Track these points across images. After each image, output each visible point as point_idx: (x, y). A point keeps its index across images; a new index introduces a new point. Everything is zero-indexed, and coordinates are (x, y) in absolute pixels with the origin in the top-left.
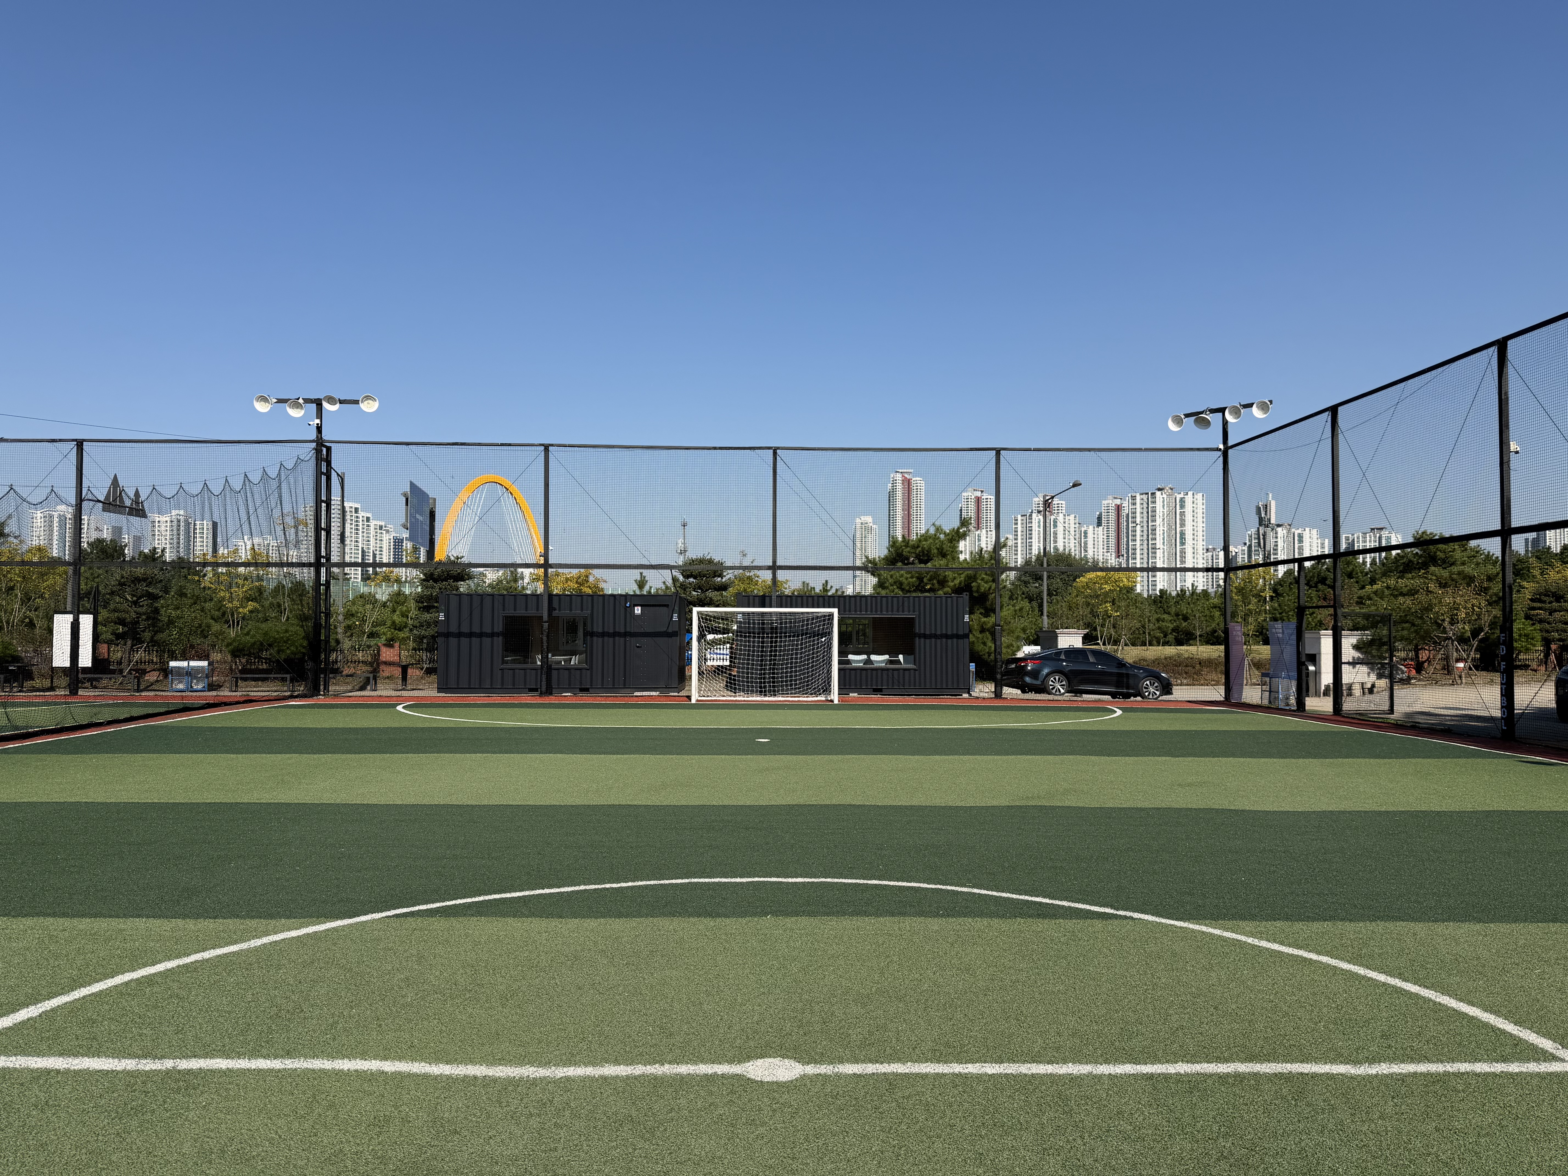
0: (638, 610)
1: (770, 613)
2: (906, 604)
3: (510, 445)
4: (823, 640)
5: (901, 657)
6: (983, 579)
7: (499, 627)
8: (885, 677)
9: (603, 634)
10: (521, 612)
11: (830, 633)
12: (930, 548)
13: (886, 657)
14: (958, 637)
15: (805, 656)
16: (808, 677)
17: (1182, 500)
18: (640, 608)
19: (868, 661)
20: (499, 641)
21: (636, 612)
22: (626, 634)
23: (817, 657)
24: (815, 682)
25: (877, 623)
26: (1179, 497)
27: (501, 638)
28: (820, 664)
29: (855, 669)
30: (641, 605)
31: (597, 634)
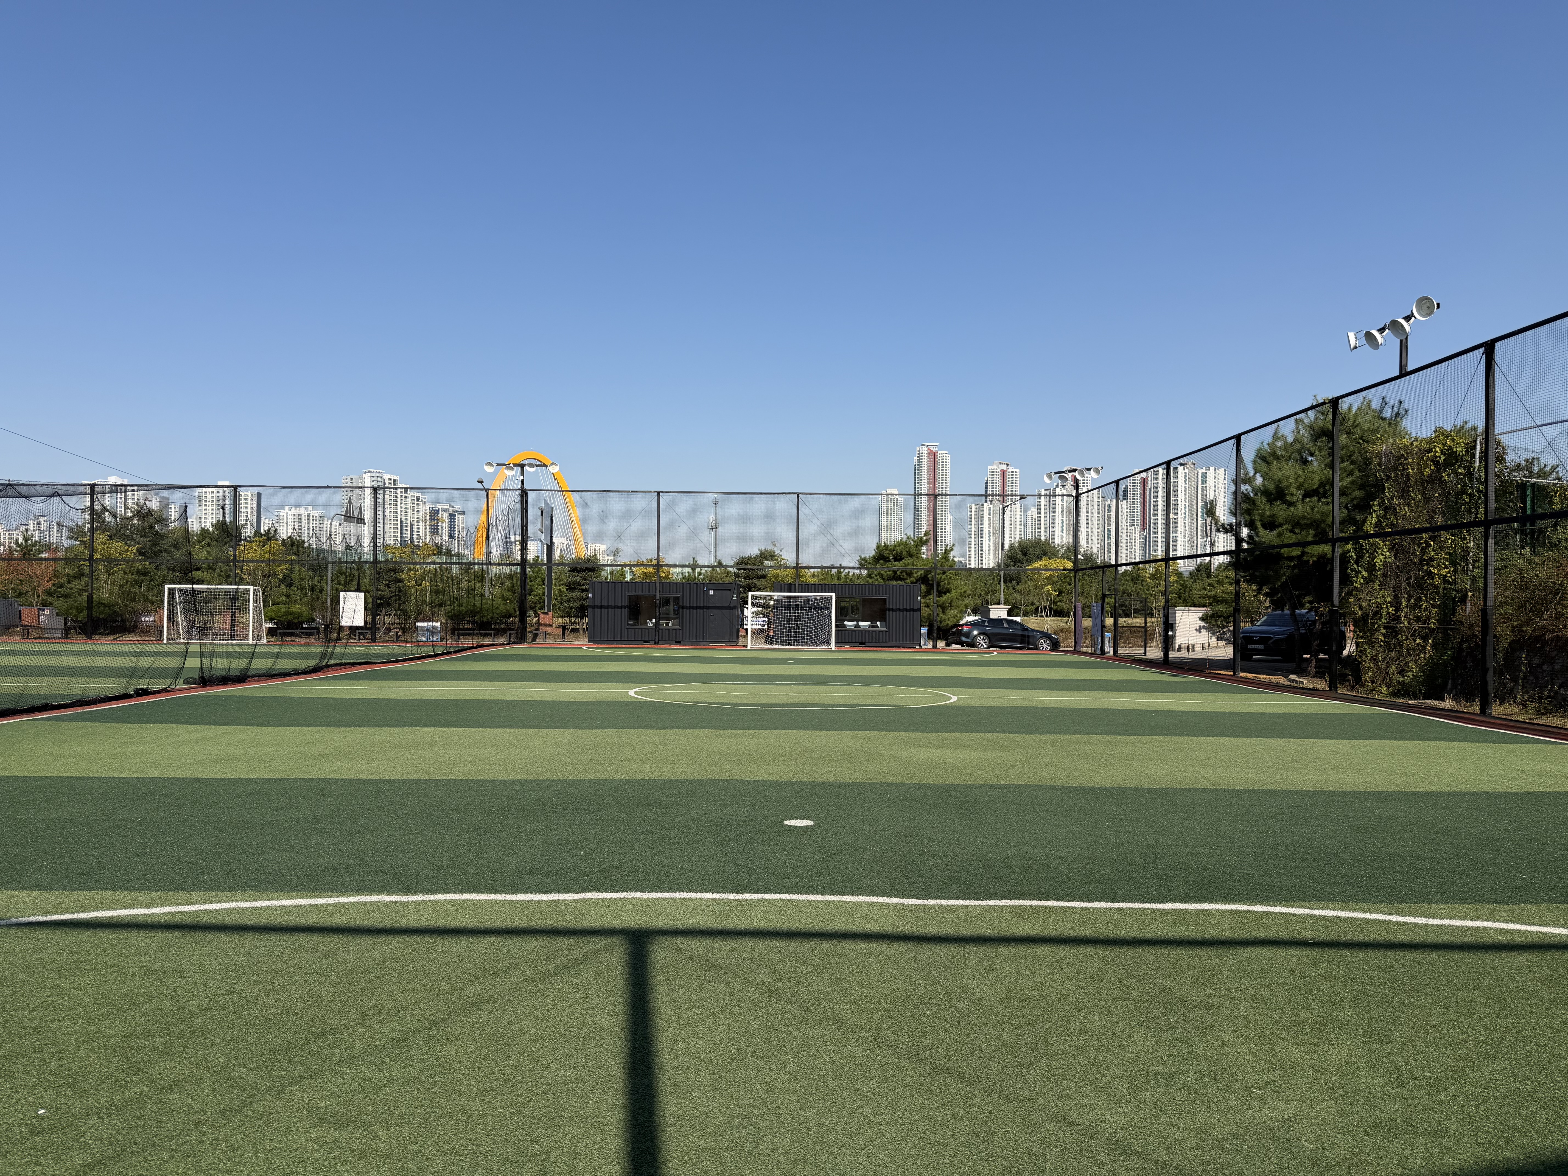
0: (711, 593)
1: (795, 596)
2: (881, 589)
3: (637, 492)
4: (824, 613)
5: (878, 623)
6: (936, 572)
7: (626, 603)
8: (867, 635)
9: (690, 607)
10: (639, 593)
11: (831, 608)
12: (902, 551)
13: (869, 623)
14: (914, 610)
15: (815, 622)
16: (817, 634)
17: (1204, 476)
19: (857, 626)
20: (626, 612)
22: (704, 608)
24: (819, 637)
25: (864, 601)
26: (1200, 472)
27: (626, 609)
29: (848, 631)
30: (714, 590)
31: (686, 608)
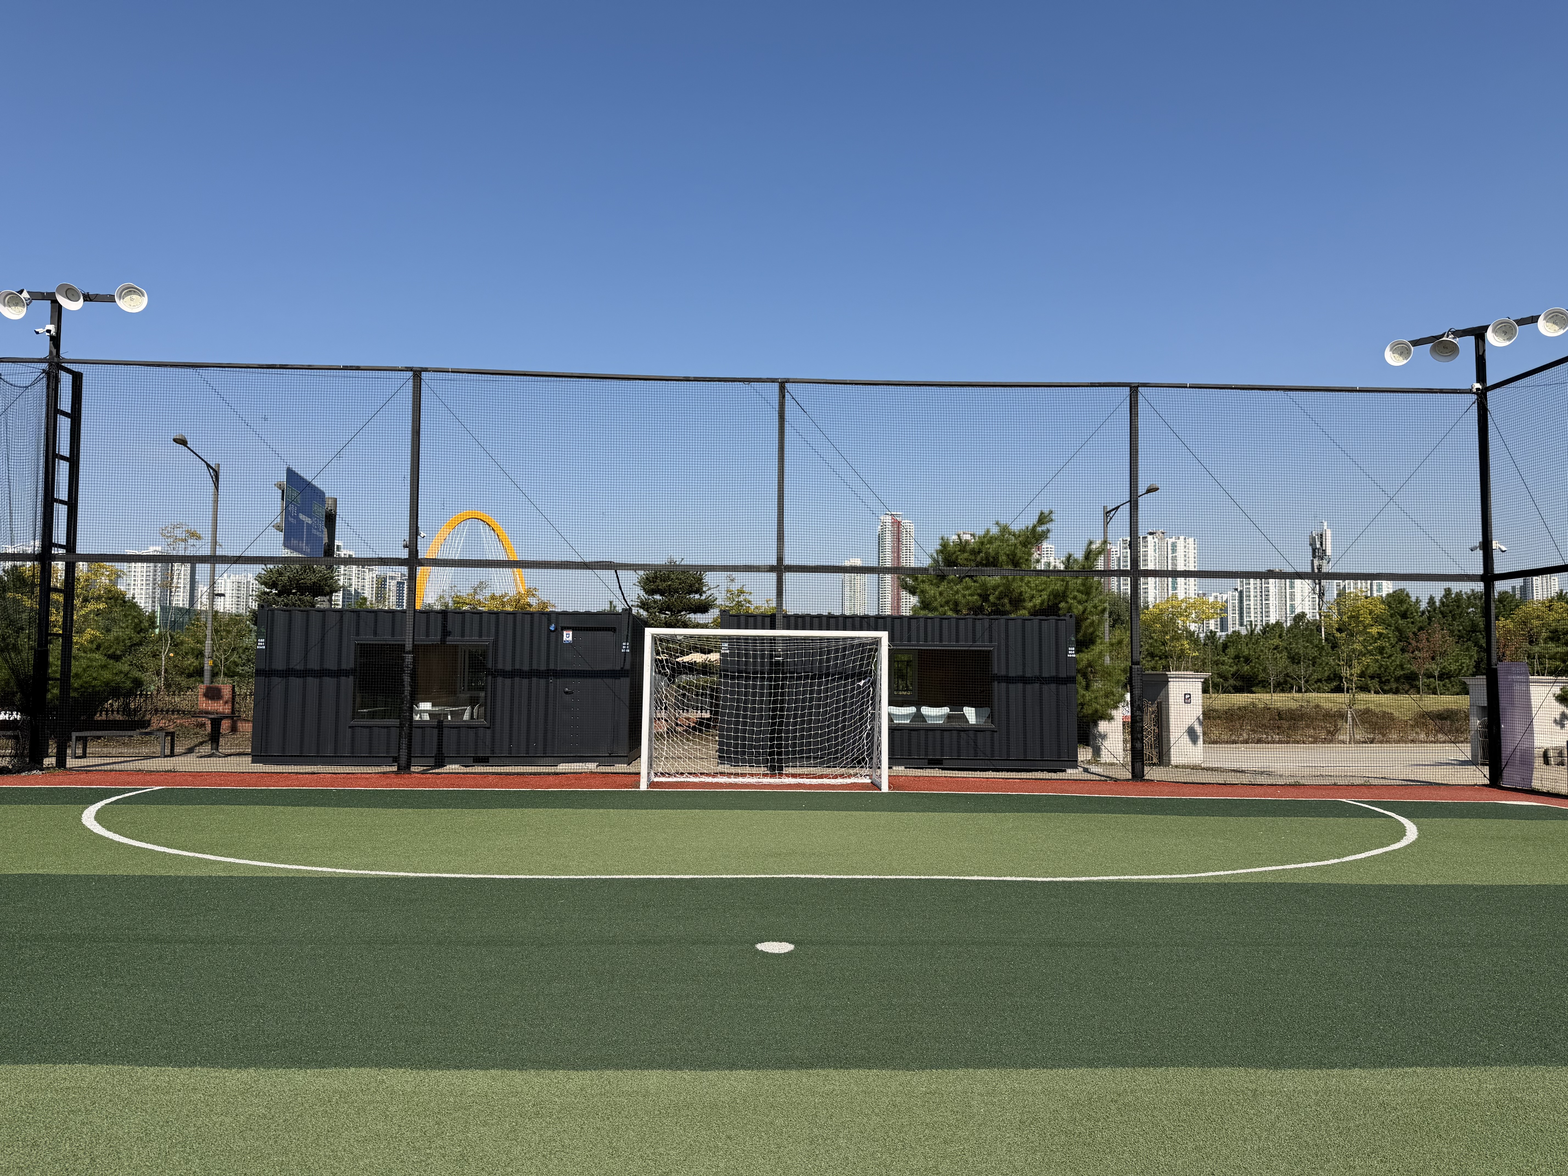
0: (568, 636)
3: (358, 368)
4: (862, 683)
5: (968, 710)
6: (1075, 598)
7: (348, 662)
8: (944, 740)
9: (512, 674)
10: (385, 637)
11: (875, 673)
12: (997, 553)
13: (946, 710)
14: (1059, 680)
15: (831, 711)
16: (837, 745)
17: (1174, 545)
18: (571, 633)
19: (919, 716)
20: (348, 683)
21: (565, 638)
22: (547, 674)
23: (852, 711)
24: (847, 753)
26: (1170, 541)
27: (351, 678)
28: (855, 723)
29: (907, 729)
30: (573, 629)
31: (504, 674)
